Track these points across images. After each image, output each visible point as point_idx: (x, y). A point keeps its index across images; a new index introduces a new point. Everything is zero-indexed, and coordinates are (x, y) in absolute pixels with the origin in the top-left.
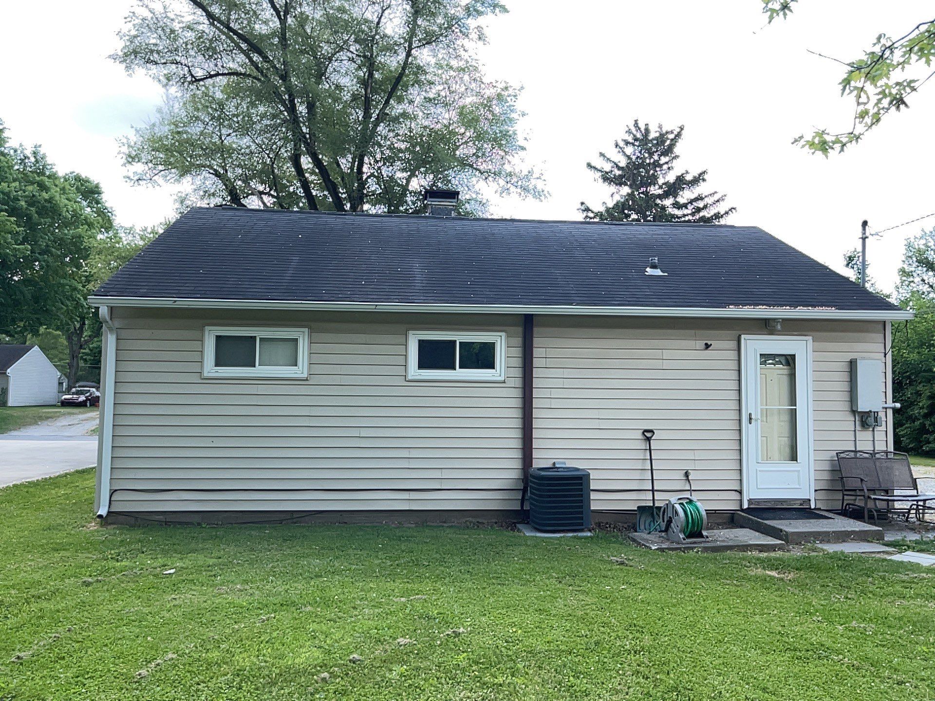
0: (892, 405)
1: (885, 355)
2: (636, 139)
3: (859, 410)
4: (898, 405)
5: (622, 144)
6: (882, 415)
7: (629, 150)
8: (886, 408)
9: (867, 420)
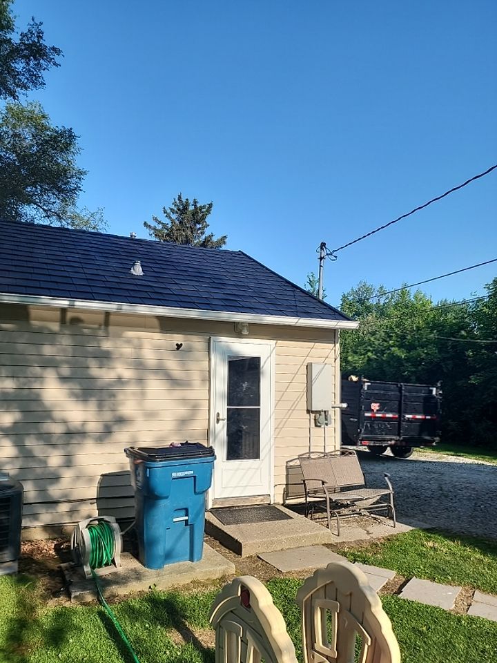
0: (340, 405)
1: (335, 360)
2: (179, 209)
3: (313, 410)
4: (345, 405)
5: (169, 211)
6: (331, 413)
7: (174, 217)
8: (334, 407)
9: (319, 418)
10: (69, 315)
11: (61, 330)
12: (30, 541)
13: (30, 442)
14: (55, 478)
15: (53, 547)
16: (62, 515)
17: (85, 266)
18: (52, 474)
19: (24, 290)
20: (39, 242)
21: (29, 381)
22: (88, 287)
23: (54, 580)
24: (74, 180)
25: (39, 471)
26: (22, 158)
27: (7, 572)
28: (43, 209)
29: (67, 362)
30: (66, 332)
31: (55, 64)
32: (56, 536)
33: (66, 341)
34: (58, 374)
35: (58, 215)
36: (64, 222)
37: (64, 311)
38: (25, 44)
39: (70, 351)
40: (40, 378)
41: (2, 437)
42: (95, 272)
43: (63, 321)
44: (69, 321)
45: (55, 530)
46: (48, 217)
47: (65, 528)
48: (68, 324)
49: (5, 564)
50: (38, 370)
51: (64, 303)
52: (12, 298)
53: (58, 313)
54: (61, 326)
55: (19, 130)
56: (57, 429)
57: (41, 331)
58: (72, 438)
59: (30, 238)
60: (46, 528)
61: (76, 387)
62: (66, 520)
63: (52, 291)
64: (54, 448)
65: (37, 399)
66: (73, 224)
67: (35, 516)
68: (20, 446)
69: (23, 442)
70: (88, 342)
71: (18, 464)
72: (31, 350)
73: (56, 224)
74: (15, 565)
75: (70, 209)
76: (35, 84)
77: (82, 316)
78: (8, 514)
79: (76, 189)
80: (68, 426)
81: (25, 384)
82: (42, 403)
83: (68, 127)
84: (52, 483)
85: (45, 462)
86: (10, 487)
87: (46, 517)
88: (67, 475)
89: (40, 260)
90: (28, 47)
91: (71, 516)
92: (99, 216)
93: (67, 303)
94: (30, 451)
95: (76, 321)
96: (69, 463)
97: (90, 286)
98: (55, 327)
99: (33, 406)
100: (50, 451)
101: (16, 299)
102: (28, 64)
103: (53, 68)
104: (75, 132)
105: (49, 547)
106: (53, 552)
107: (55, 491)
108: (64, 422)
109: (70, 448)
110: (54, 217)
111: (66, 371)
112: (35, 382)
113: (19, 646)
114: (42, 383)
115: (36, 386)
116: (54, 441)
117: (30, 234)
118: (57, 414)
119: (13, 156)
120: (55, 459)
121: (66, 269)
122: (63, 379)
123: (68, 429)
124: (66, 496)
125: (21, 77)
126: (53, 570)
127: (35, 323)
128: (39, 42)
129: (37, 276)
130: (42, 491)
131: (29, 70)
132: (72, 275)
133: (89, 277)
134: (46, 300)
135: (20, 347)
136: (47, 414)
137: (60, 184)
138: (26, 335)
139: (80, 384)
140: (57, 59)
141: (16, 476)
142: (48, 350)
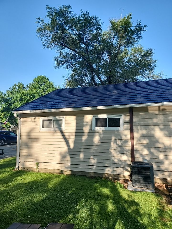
10: (161, 108)
11: (159, 113)
12: (156, 183)
13: (152, 150)
14: (162, 163)
15: (165, 186)
16: (166, 176)
17: (164, 91)
18: (161, 161)
19: (146, 102)
20: (147, 86)
21: (150, 131)
22: (167, 98)
23: (168, 198)
24: (153, 64)
25: (156, 160)
26: (137, 63)
27: (152, 191)
28: (144, 76)
29: (162, 124)
30: (161, 114)
31: (145, 30)
32: (165, 183)
33: (161, 117)
34: (159, 128)
35: (148, 77)
36: (150, 78)
37: (159, 107)
38: (136, 29)
39: (163, 120)
40: (153, 129)
41: (144, 148)
42: (168, 92)
43: (159, 110)
44: (162, 110)
45: (164, 180)
46: (145, 78)
47: (168, 180)
48: (161, 111)
49: (150, 189)
50: (152, 127)
51: (160, 104)
52: (143, 105)
53: (158, 108)
54: (159, 112)
55: (135, 55)
56: (161, 146)
57: (152, 114)
58: (166, 149)
59: (144, 86)
60: (161, 179)
61: (166, 132)
62: (168, 178)
63: (155, 101)
64: (161, 152)
65: (153, 136)
66: (153, 78)
67: (157, 175)
68: (150, 151)
69: (150, 150)
70: (169, 117)
71: (150, 157)
72: (150, 120)
73: (148, 80)
74: (153, 190)
75: (152, 74)
76: (139, 39)
77: (166, 108)
78: (150, 172)
79: (154, 67)
80: (164, 145)
81: (149, 131)
82: (155, 137)
83: (150, 48)
84: (161, 164)
85: (158, 157)
86: (149, 164)
87: (160, 176)
88: (166, 162)
89: (149, 92)
90: (137, 29)
91: (169, 177)
92: (162, 73)
93: (161, 104)
94: (153, 153)
95: (164, 110)
96: (166, 158)
97: (167, 97)
98: (157, 112)
99: (152, 139)
100: (159, 153)
101: (145, 105)
102: (137, 34)
103: (144, 32)
104: (153, 49)
105: (163, 186)
106: (165, 188)
107: (163, 167)
108: (163, 144)
109: (166, 153)
110: (147, 78)
111: (162, 127)
112: (152, 130)
113: (163, 218)
114: (154, 131)
115: (152, 132)
116: (160, 150)
117: (144, 84)
118: (160, 141)
119: (134, 63)
120: (162, 156)
121: (158, 93)
122: (161, 129)
123: (165, 146)
124: (167, 169)
125: (135, 39)
126: (167, 194)
127: (150, 112)
128: (140, 26)
129: (149, 97)
130: (158, 167)
131: (138, 36)
132: (160, 95)
133: (166, 94)
134: (154, 104)
135: (146, 120)
136: (157, 141)
137: (148, 67)
138: (148, 116)
139: (167, 131)
140: (146, 28)
141: (149, 160)
142: (155, 120)
